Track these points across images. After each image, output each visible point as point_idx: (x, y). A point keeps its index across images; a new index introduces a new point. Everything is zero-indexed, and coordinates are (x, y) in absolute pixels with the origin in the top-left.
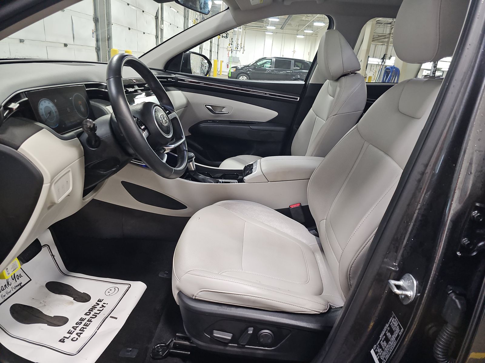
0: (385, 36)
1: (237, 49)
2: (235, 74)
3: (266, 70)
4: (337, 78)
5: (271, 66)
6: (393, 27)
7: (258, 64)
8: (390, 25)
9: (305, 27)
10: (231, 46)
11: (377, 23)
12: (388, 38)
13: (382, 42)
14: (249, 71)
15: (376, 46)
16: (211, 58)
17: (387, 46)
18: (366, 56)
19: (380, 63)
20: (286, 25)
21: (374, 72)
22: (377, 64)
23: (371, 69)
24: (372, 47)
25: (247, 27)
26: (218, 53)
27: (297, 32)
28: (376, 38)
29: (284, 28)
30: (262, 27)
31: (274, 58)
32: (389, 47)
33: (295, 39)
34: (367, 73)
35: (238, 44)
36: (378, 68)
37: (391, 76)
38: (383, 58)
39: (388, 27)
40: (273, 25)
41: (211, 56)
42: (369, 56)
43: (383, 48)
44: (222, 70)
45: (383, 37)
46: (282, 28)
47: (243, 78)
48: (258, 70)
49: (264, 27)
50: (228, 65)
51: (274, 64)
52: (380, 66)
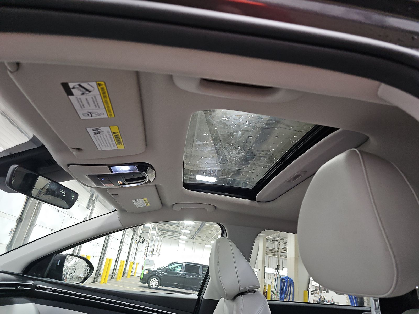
0: (275, 251)
1: (153, 253)
2: (147, 276)
3: (176, 273)
4: (234, 296)
5: (181, 270)
6: (280, 243)
7: (170, 267)
8: (277, 242)
9: (211, 238)
10: (147, 250)
11: (267, 240)
12: (277, 252)
13: (274, 255)
14: (160, 274)
15: (269, 258)
16: (128, 260)
17: (278, 258)
18: (262, 266)
19: (276, 273)
20: (196, 236)
21: (272, 280)
22: (273, 274)
23: (268, 278)
24: (267, 258)
25: (164, 236)
26: (135, 256)
27: (205, 242)
28: (268, 251)
29: (194, 239)
30: (177, 236)
31: (184, 262)
32: (280, 259)
33: (203, 247)
34: (266, 282)
35: (154, 249)
36: (275, 277)
37: (287, 285)
38: (277, 269)
39: (276, 243)
40: (186, 236)
41: (129, 258)
42: (265, 266)
43: (275, 260)
44: (137, 272)
45: (274, 251)
46: (193, 238)
47: (154, 281)
48: (168, 273)
49: (178, 236)
50: (143, 267)
51: (184, 268)
52: (275, 275)
